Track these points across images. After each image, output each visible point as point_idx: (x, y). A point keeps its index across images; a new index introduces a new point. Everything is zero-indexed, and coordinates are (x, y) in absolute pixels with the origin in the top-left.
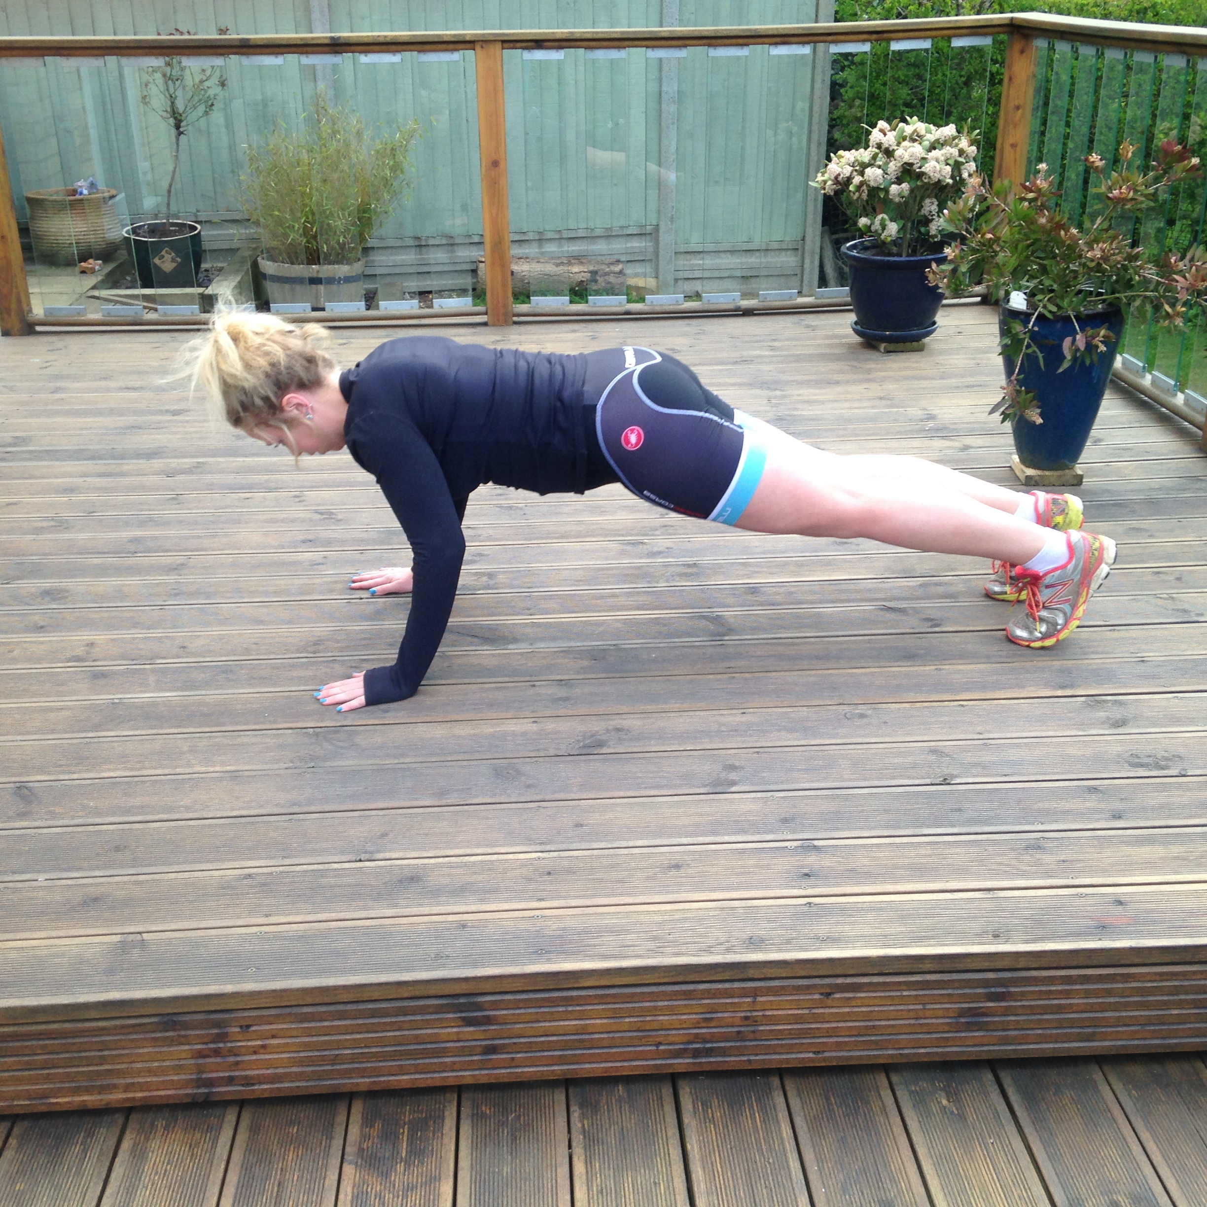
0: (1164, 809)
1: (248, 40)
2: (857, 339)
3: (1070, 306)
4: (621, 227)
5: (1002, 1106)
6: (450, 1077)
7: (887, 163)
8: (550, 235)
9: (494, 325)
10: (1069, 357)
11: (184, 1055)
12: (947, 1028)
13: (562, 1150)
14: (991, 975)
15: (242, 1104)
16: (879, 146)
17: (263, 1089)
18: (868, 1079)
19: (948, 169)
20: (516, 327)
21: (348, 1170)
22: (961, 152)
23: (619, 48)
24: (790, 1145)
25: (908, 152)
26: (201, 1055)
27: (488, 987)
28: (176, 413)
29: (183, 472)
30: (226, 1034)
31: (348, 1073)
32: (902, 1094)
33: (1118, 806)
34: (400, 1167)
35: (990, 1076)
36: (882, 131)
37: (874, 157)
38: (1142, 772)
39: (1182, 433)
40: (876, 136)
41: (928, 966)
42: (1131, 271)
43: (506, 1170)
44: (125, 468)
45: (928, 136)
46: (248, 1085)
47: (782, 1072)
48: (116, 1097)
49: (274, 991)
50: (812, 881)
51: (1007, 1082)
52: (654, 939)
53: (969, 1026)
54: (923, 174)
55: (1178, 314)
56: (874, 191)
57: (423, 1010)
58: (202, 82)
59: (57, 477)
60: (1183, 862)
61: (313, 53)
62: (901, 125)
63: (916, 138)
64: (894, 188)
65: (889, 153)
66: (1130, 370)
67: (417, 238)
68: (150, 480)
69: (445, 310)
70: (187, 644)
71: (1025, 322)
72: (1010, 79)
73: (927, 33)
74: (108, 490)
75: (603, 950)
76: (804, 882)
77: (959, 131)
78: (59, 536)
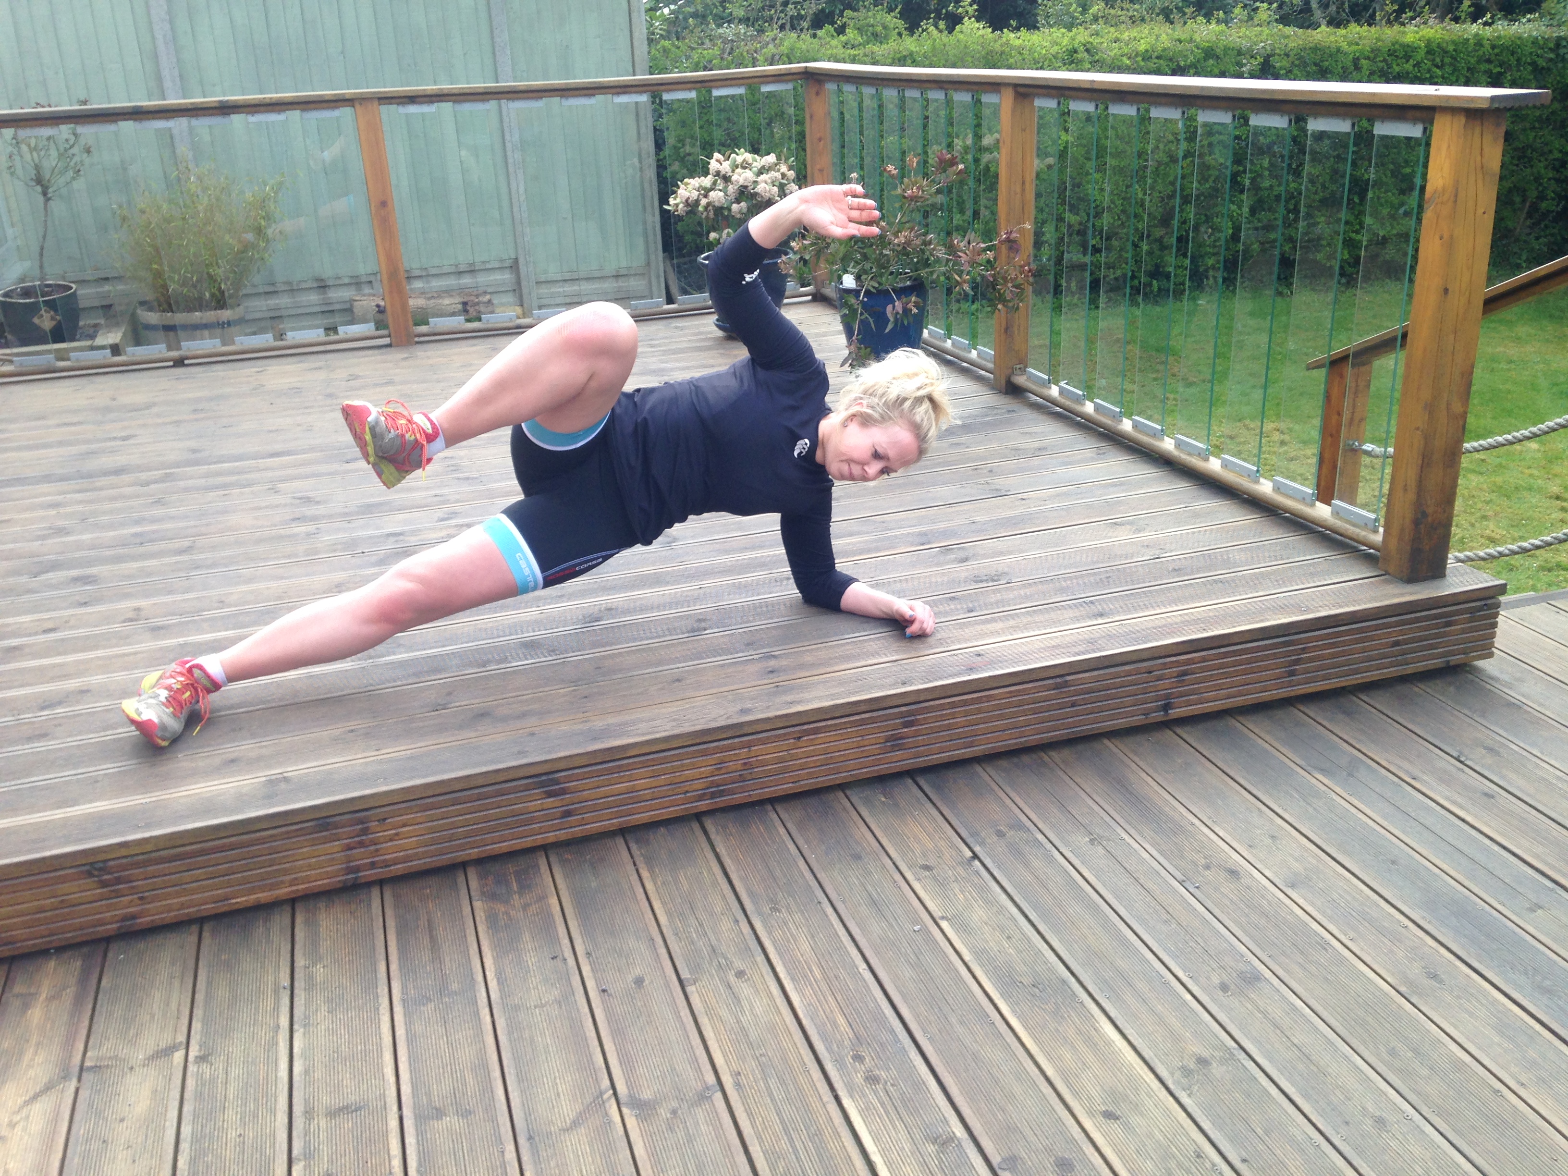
0: (998, 603)
1: (141, 107)
2: (720, 333)
3: (887, 283)
4: (483, 262)
5: (920, 794)
6: (539, 839)
7: (726, 187)
8: (417, 273)
9: (398, 346)
10: (892, 319)
11: (336, 850)
12: (878, 751)
13: (630, 868)
14: (904, 709)
15: (381, 883)
16: (718, 174)
17: (399, 869)
18: (831, 796)
19: (776, 189)
20: (418, 346)
21: (477, 904)
22: (783, 175)
23: (483, 101)
24: (786, 838)
25: (742, 177)
26: (349, 848)
27: (562, 765)
28: (125, 438)
29: (155, 482)
30: (367, 828)
31: (461, 848)
32: (854, 799)
33: (971, 605)
34: (516, 897)
35: (910, 781)
36: (718, 161)
37: (715, 183)
38: (982, 585)
39: (979, 379)
40: (714, 165)
41: (863, 708)
42: (927, 253)
43: (593, 885)
44: (98, 484)
45: (755, 164)
46: (386, 866)
47: (773, 801)
48: (283, 892)
49: (403, 789)
50: (774, 675)
51: (922, 782)
52: (674, 720)
53: (893, 748)
54: (756, 194)
55: (965, 282)
56: (719, 210)
57: (515, 790)
58: (66, 150)
59: (36, 497)
60: (1016, 628)
61: (204, 115)
62: (733, 156)
63: (745, 166)
64: (735, 207)
65: (727, 179)
66: (935, 338)
67: (289, 283)
68: (128, 490)
69: (350, 336)
70: (223, 599)
71: (858, 296)
72: (811, 117)
73: (741, 81)
74: (91, 502)
75: (639, 731)
76: (771, 676)
77: (779, 158)
78: (64, 539)
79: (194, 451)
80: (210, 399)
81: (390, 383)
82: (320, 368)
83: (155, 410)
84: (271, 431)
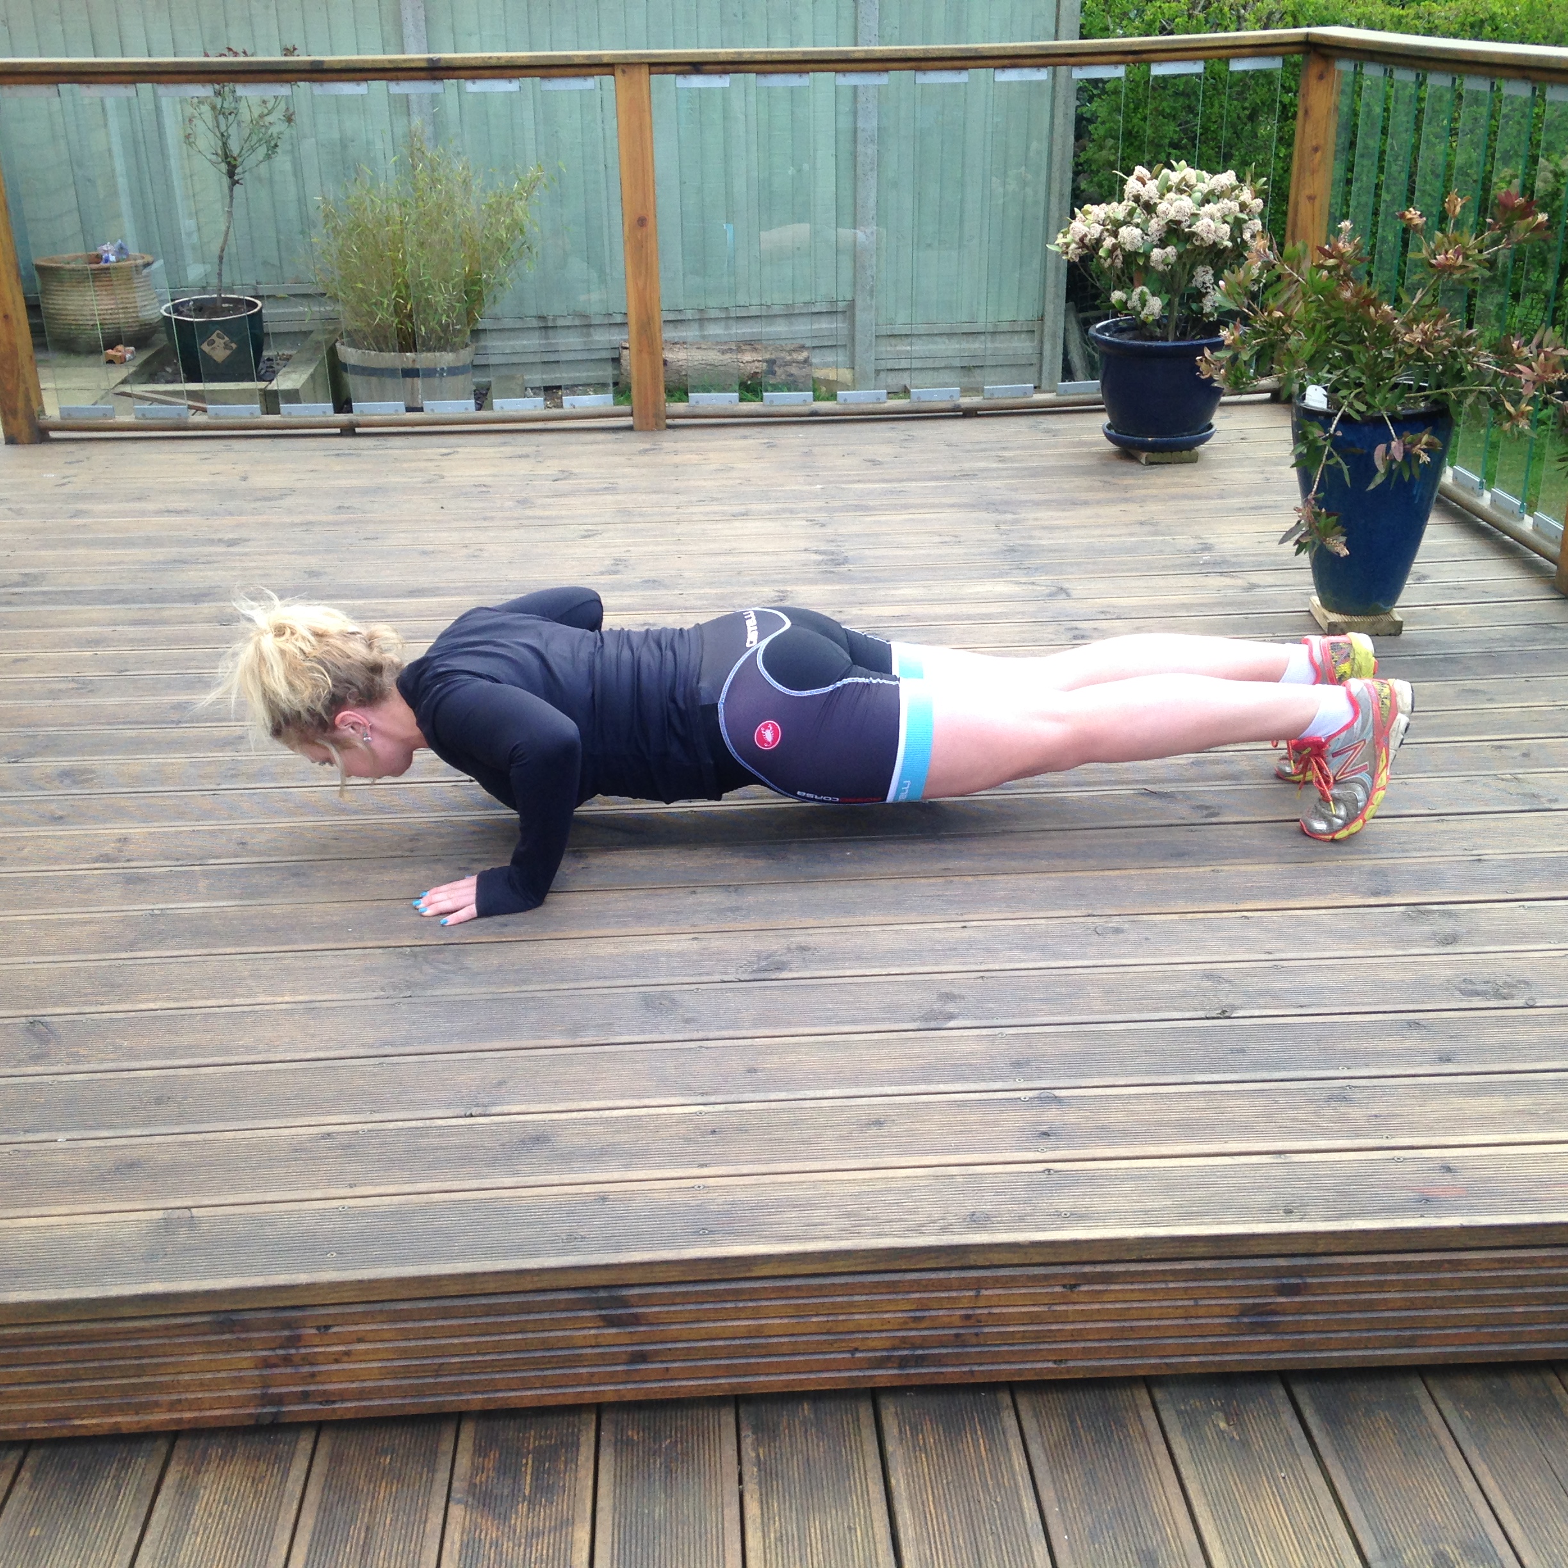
0: (1503, 1050)
1: (322, 62)
2: (1111, 447)
3: (1383, 404)
4: (806, 303)
5: (1296, 1431)
6: (586, 1392)
7: (1147, 221)
8: (713, 314)
9: (641, 430)
10: (1382, 469)
11: (245, 1364)
12: (1224, 1330)
13: (732, 1486)
14: (1282, 1262)
15: (319, 1427)
16: (1137, 199)
17: (347, 1408)
18: (1123, 1396)
19: (1226, 228)
20: (670, 432)
21: (456, 1511)
22: (1243, 207)
23: (800, 72)
24: (1023, 1480)
25: (1174, 207)
26: (267, 1364)
27: (634, 1277)
28: (232, 543)
30: (299, 1338)
31: (455, 1388)
32: (1168, 1414)
33: (1447, 1045)
34: (523, 1510)
35: (1282, 1392)
36: (1140, 179)
37: (1131, 213)
38: (1477, 1002)
39: (1530, 567)
40: (1132, 185)
41: (1200, 1250)
42: (1461, 359)
43: (659, 1511)
44: (166, 614)
45: (1200, 186)
46: (327, 1402)
47: (1013, 1387)
48: (157, 1418)
49: (360, 1282)
50: (1051, 1142)
51: (1303, 1397)
52: (849, 1215)
53: (1254, 1328)
54: (1194, 234)
55: (1523, 414)
56: (1130, 257)
57: (552, 1306)
58: (261, 116)
59: (78, 626)
61: (405, 79)
62: (1165, 171)
63: (1184, 188)
64: (1156, 253)
65: (1150, 208)
66: (1463, 487)
67: (542, 318)
68: (201, 628)
69: (578, 410)
70: (247, 839)
71: (1326, 425)
72: (1306, 112)
73: (1199, 53)
74: (142, 641)
75: (782, 1229)
76: (1042, 1143)
77: (1240, 179)
78: (82, 701)
79: (313, 574)
80: (365, 492)
81: (611, 489)
82: (527, 456)
83: (288, 502)
84: (424, 553)
